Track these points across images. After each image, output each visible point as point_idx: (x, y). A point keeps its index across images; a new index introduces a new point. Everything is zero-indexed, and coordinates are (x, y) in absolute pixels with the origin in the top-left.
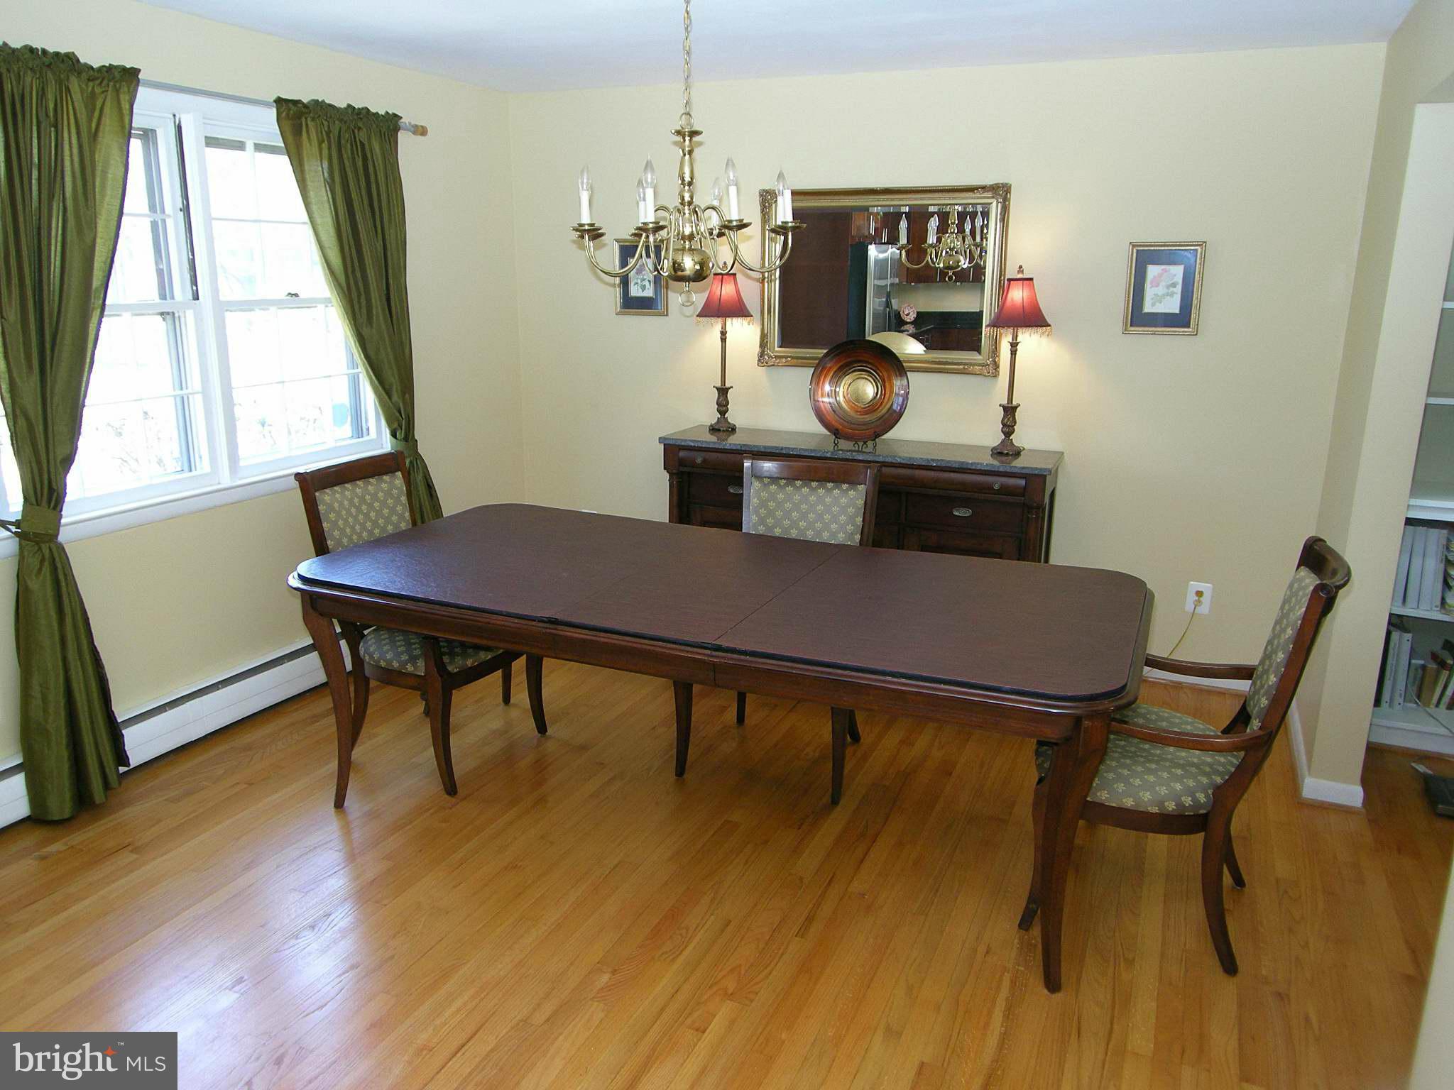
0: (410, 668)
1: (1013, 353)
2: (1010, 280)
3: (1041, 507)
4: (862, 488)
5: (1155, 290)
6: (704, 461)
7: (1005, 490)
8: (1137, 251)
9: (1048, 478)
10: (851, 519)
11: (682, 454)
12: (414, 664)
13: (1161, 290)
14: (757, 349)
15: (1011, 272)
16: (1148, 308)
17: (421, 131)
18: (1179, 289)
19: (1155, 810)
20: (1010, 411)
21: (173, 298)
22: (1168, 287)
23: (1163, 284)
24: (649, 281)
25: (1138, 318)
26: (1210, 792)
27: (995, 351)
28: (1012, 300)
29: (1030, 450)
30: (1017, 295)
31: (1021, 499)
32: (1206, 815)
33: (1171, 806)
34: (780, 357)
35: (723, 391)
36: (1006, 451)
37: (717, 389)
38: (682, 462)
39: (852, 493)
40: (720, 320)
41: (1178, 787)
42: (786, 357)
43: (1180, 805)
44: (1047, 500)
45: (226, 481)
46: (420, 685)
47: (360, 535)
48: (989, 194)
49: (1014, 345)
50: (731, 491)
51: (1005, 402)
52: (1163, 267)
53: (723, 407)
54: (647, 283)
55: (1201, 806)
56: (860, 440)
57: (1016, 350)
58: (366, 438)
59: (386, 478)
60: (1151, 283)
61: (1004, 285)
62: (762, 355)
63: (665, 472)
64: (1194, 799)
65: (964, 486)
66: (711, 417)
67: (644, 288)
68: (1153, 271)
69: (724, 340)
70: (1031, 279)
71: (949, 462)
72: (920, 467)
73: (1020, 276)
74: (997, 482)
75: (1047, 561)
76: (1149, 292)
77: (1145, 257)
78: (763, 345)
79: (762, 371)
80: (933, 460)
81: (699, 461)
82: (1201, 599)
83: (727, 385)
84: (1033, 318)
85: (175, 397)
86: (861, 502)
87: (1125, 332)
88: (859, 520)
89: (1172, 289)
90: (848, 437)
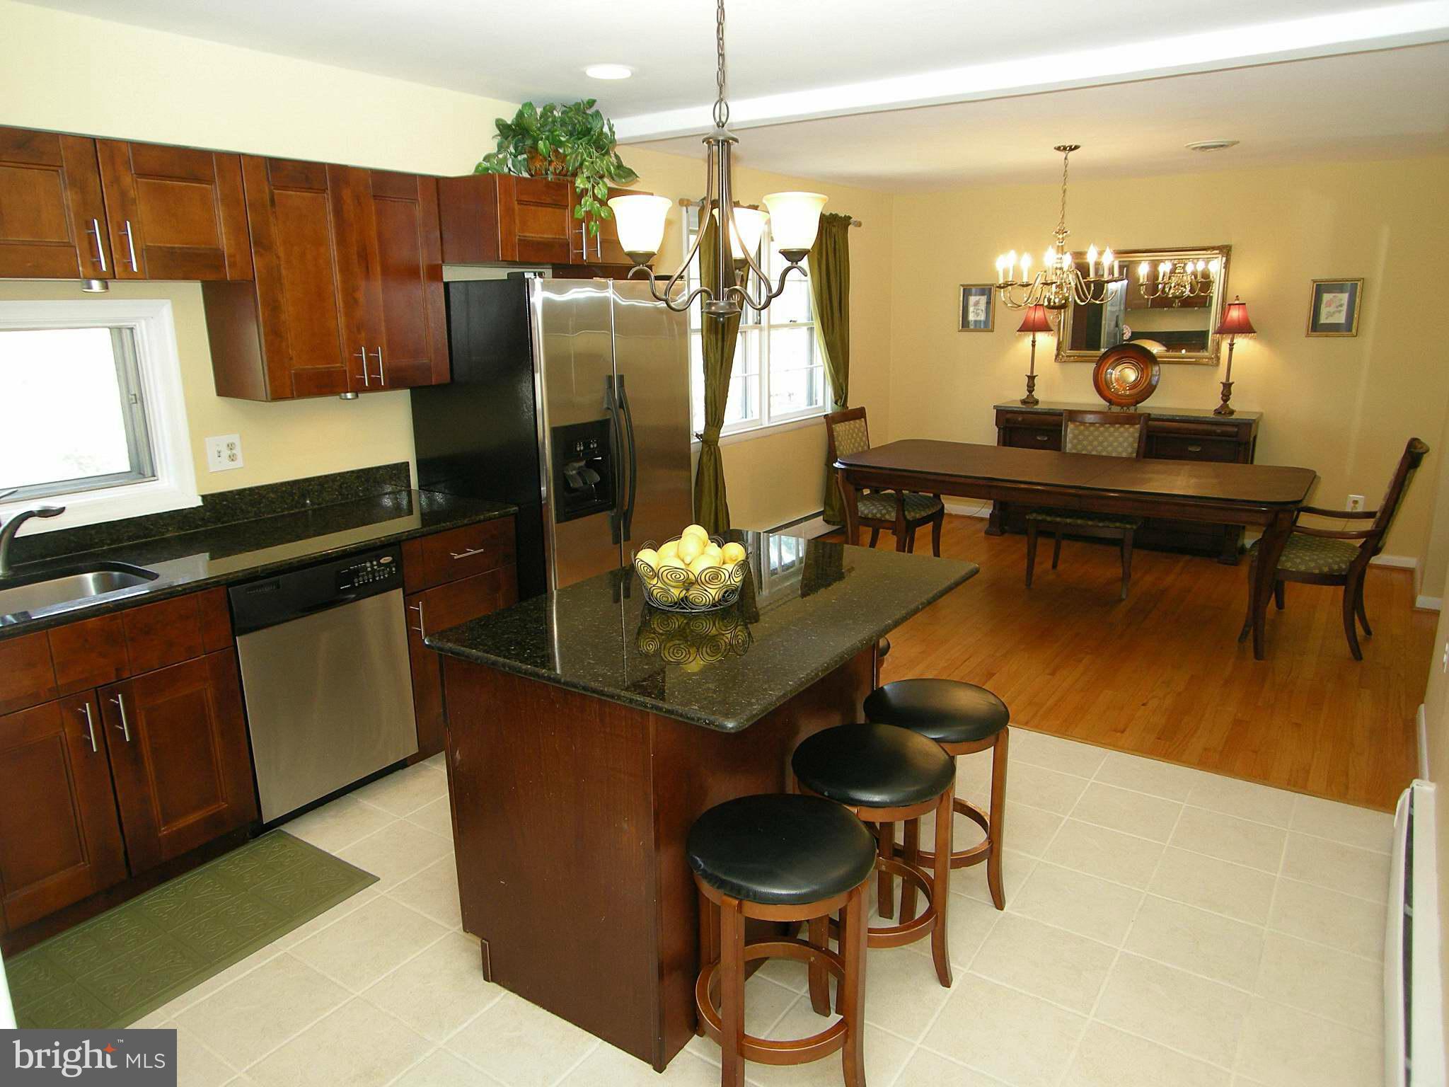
0: (887, 517)
1: (1231, 350)
2: (1230, 305)
3: (1247, 443)
4: (1137, 426)
5: (1328, 309)
6: (1023, 420)
7: (1224, 434)
8: (1317, 285)
9: (1254, 426)
10: (1131, 445)
11: (1009, 416)
12: (890, 515)
13: (1332, 309)
14: (1055, 352)
15: (1230, 300)
16: (1323, 320)
17: (859, 224)
18: (1345, 308)
19: (1317, 571)
20: (1227, 386)
21: (746, 323)
22: (1337, 307)
23: (1334, 305)
24: (982, 310)
25: (1316, 326)
26: (1348, 564)
27: (1218, 349)
28: (1231, 317)
29: (1240, 412)
30: (1235, 314)
31: (1234, 439)
32: (1346, 576)
33: (1326, 569)
34: (1070, 356)
35: (1031, 378)
36: (1224, 410)
37: (1028, 376)
38: (1008, 420)
39: (1131, 430)
40: (1032, 333)
41: (1330, 561)
42: (1074, 356)
43: (1331, 569)
44: (1252, 439)
45: (767, 425)
46: (893, 527)
47: (857, 449)
48: (1217, 252)
49: (1231, 345)
50: (1039, 438)
51: (1224, 381)
52: (1334, 295)
53: (1031, 387)
54: (980, 311)
55: (1344, 570)
56: (1125, 406)
57: (1232, 348)
58: (814, 406)
59: (858, 421)
60: (1326, 304)
61: (1226, 307)
62: (1057, 356)
63: (996, 427)
64: (1340, 567)
65: (1196, 432)
66: (1024, 394)
67: (978, 315)
68: (1326, 297)
69: (1033, 346)
70: (1244, 304)
71: (1187, 416)
72: (1168, 420)
73: (1237, 302)
74: (1219, 430)
75: (1252, 463)
76: (1324, 311)
77: (1320, 289)
78: (1059, 348)
79: (1057, 365)
80: (1176, 416)
81: (1020, 419)
82: (1357, 505)
83: (1035, 374)
84: (1245, 328)
85: (743, 377)
86: (1137, 435)
87: (1308, 335)
88: (1136, 445)
89: (1340, 308)
90: (1118, 404)
